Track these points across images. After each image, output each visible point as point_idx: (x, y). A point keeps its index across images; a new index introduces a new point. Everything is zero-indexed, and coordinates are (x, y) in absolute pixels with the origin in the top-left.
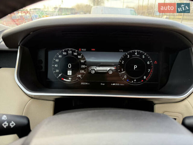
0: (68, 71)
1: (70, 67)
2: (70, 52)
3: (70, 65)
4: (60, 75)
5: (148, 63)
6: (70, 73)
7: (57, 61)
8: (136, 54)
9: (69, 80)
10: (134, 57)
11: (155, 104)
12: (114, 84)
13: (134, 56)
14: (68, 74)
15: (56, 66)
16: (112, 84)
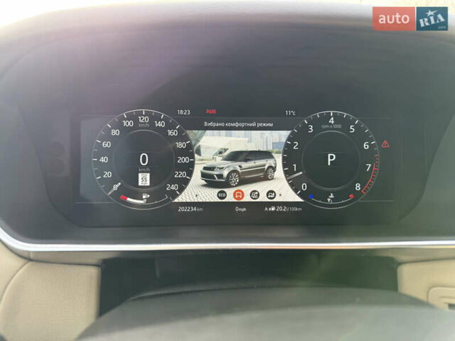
0: (140, 175)
1: (144, 162)
2: (144, 120)
3: (144, 157)
4: (116, 187)
5: (366, 146)
6: (144, 179)
7: (107, 145)
9: (143, 200)
11: (400, 264)
12: (273, 209)
13: (328, 126)
14: (140, 184)
15: (103, 160)
16: (266, 209)
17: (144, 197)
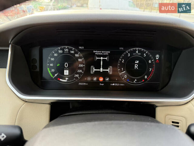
0: (65, 71)
1: (66, 66)
2: (66, 50)
3: (66, 64)
4: (56, 75)
5: (150, 62)
7: (53, 60)
8: (137, 52)
9: (66, 80)
10: (135, 55)
11: (157, 107)
12: (114, 84)
14: (65, 74)
15: (51, 65)
16: (111, 84)
17: (66, 79)
